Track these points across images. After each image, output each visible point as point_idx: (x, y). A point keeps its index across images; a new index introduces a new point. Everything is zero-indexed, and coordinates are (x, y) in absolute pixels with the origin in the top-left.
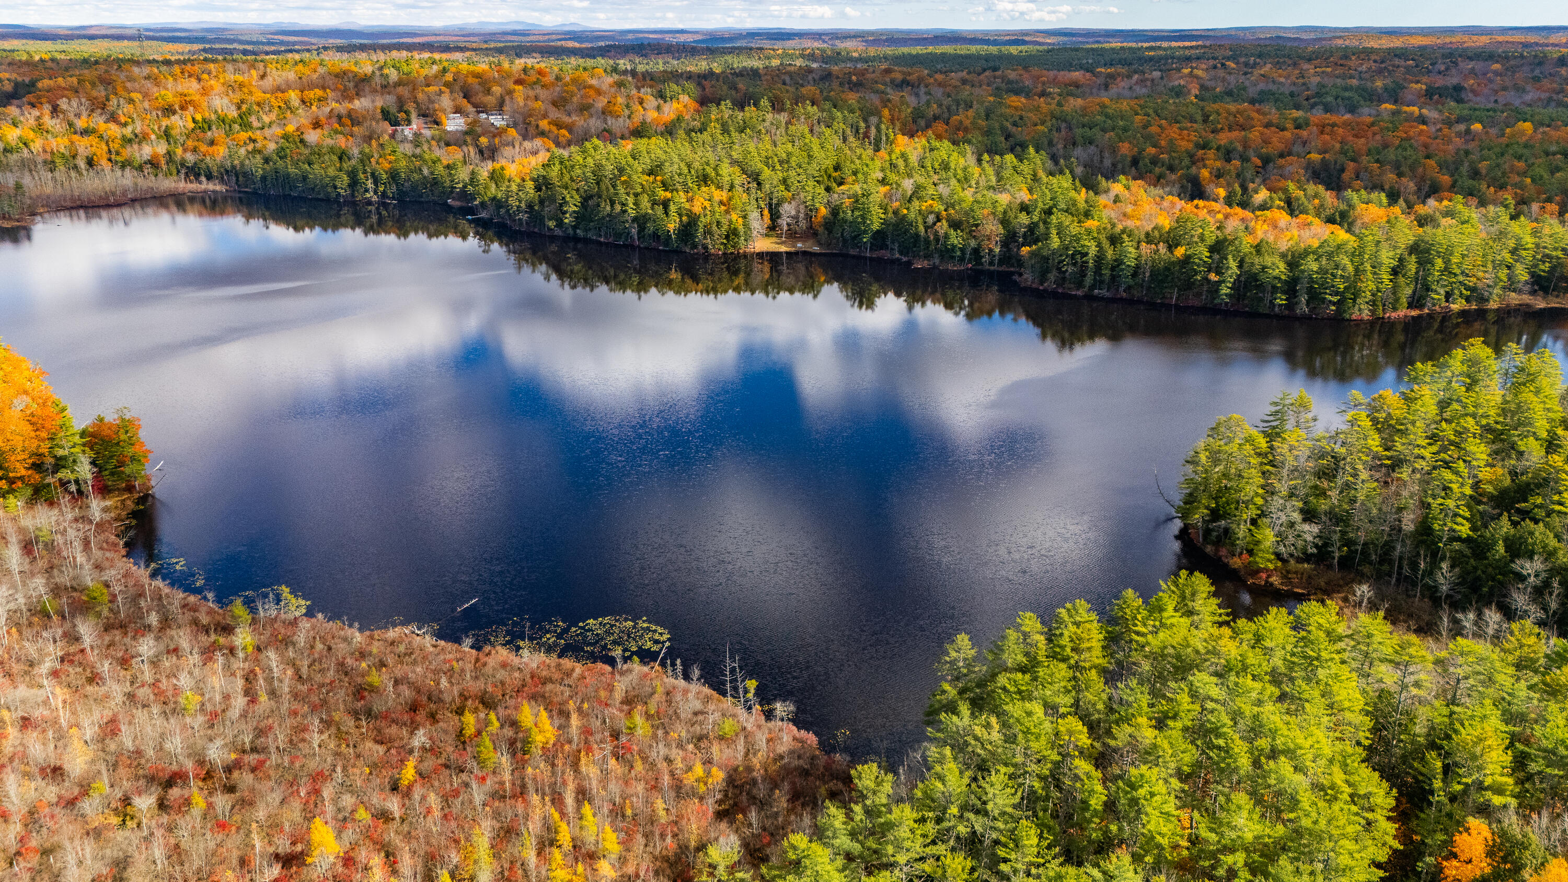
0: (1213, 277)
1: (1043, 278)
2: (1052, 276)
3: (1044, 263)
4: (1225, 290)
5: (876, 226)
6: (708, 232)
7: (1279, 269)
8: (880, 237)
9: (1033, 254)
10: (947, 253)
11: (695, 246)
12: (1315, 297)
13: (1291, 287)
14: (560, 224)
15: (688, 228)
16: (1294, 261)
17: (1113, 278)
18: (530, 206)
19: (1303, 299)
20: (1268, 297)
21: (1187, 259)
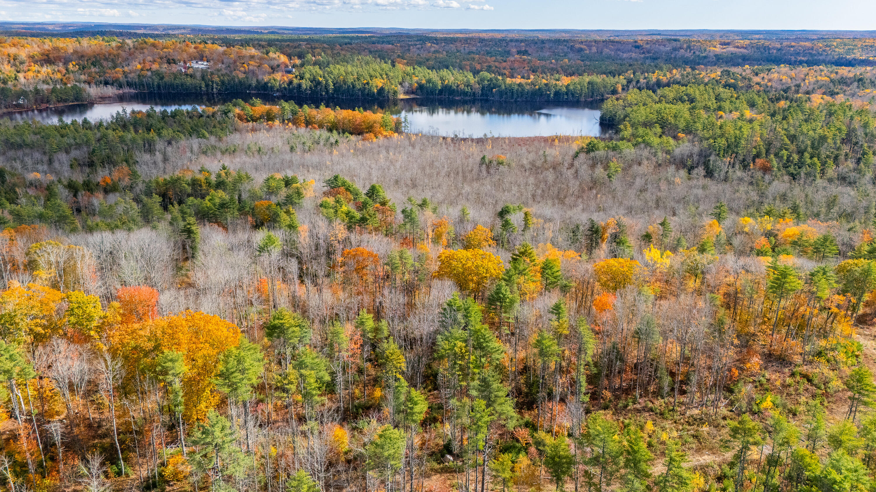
0: (548, 93)
1: (501, 97)
2: (504, 96)
3: (501, 93)
4: (552, 96)
5: (440, 88)
6: (388, 92)
7: (564, 89)
8: (441, 92)
9: (496, 91)
10: (465, 94)
11: (384, 97)
12: (573, 95)
13: (567, 94)
14: (327, 92)
15: (381, 90)
16: (567, 87)
17: (522, 96)
18: (311, 88)
19: (571, 96)
20: (562, 97)
21: (539, 89)
